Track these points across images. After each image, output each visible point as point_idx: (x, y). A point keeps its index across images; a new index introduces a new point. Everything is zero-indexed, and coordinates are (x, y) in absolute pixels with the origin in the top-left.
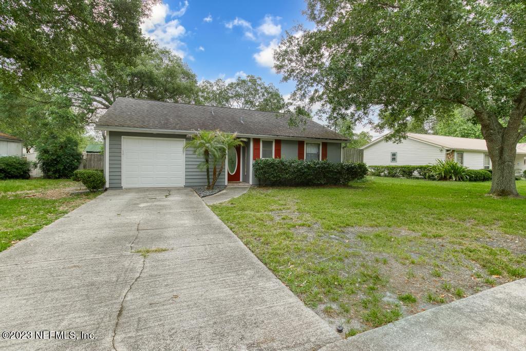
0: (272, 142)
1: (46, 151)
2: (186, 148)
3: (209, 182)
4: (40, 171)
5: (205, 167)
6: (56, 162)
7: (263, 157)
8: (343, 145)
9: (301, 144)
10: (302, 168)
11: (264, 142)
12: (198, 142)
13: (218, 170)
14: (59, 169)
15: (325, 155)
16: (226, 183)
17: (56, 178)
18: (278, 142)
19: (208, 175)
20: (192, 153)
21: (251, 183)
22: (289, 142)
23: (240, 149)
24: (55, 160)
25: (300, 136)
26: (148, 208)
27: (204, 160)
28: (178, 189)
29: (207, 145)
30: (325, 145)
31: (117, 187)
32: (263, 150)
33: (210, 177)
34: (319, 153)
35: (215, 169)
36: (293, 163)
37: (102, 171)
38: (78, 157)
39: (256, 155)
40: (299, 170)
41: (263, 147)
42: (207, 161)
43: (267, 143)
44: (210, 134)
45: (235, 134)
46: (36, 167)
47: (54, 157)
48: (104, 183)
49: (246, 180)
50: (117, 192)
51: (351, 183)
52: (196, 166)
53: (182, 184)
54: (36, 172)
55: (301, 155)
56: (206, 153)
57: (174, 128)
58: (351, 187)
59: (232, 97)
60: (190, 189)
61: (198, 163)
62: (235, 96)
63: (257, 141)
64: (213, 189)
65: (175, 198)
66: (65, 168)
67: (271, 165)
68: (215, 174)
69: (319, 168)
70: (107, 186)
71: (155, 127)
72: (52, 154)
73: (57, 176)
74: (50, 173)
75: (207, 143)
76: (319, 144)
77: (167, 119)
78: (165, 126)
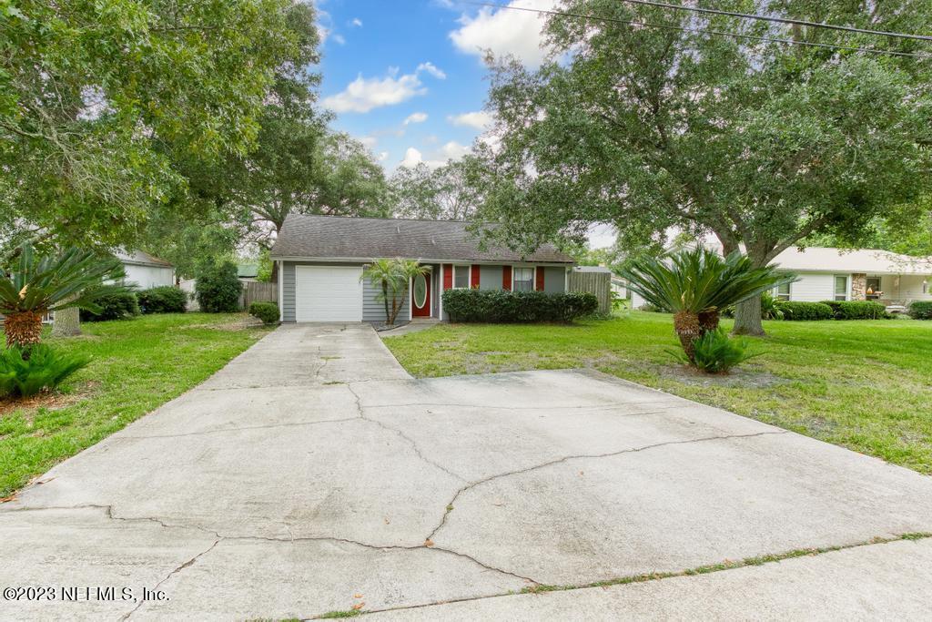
0: (468, 267)
1: (205, 280)
2: (363, 278)
3: (388, 316)
4: (198, 303)
5: (383, 298)
6: (216, 292)
7: (456, 286)
8: (567, 269)
9: (507, 270)
10: (501, 300)
11: (456, 267)
12: (374, 272)
13: (398, 303)
14: (219, 302)
15: (541, 283)
16: (410, 318)
17: (215, 312)
18: (476, 268)
19: (387, 309)
20: (369, 282)
21: (441, 319)
22: (492, 267)
23: (431, 275)
24: (215, 290)
25: (504, 258)
26: (325, 339)
27: (381, 291)
28: (355, 324)
29: (384, 275)
30: (541, 271)
31: (291, 321)
32: (456, 278)
33: (390, 311)
34: (532, 281)
35: (394, 301)
36: (491, 293)
37: (276, 303)
38: (238, 286)
39: (448, 284)
40: (498, 303)
41: (456, 274)
42: (385, 293)
43: (461, 269)
44: (389, 262)
45: (420, 260)
46: (193, 298)
47: (214, 287)
48: (279, 316)
49: (436, 315)
50: (291, 326)
51: (574, 321)
52: (373, 298)
53: (360, 319)
54: (193, 305)
55: (507, 284)
56: (385, 283)
57: (351, 255)
58: (576, 325)
59: (439, 191)
60: (368, 324)
61: (376, 295)
62: (443, 189)
63: (448, 267)
64: (392, 324)
65: (350, 332)
66: (225, 301)
67: (462, 297)
68: (394, 307)
69: (525, 299)
70: (281, 319)
71: (330, 254)
72: (212, 284)
73: (216, 309)
74: (209, 306)
75: (384, 272)
76: (533, 269)
77: (342, 243)
78: (341, 253)
